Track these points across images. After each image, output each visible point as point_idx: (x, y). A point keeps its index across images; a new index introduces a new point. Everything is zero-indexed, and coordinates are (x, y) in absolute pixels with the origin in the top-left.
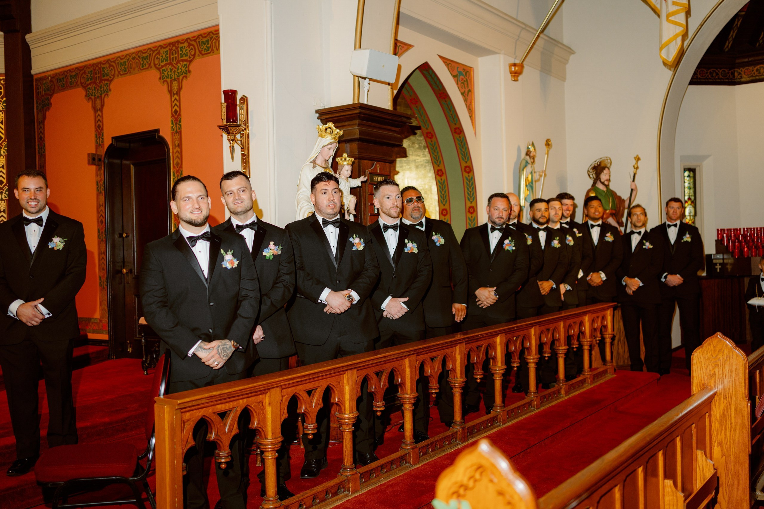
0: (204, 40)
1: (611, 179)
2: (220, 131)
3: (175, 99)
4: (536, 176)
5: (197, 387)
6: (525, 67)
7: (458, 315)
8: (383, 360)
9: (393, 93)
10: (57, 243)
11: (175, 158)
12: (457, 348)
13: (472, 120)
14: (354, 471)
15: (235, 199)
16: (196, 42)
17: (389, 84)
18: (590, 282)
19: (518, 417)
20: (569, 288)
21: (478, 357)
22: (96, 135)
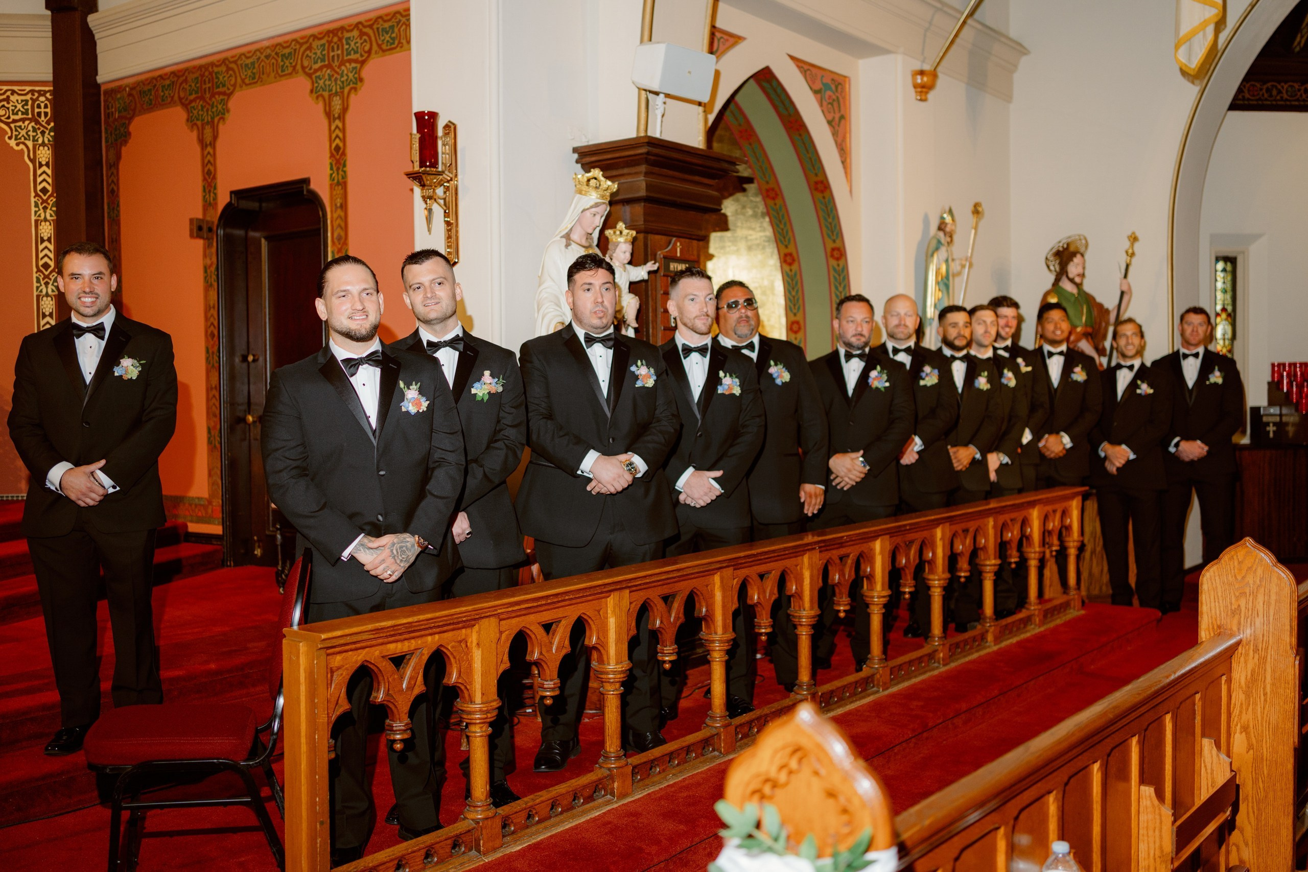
0: (386, 25)
1: (1087, 273)
2: (409, 182)
3: (337, 127)
4: (955, 267)
5: (357, 612)
6: (940, 75)
7: (809, 505)
8: (675, 575)
9: (706, 120)
10: (128, 368)
11: (335, 228)
12: (806, 558)
13: (845, 168)
14: (623, 762)
15: (426, 298)
16: (373, 29)
17: (700, 104)
18: (1044, 450)
19: (910, 679)
20: (1006, 460)
21: (842, 574)
22: (204, 187)
